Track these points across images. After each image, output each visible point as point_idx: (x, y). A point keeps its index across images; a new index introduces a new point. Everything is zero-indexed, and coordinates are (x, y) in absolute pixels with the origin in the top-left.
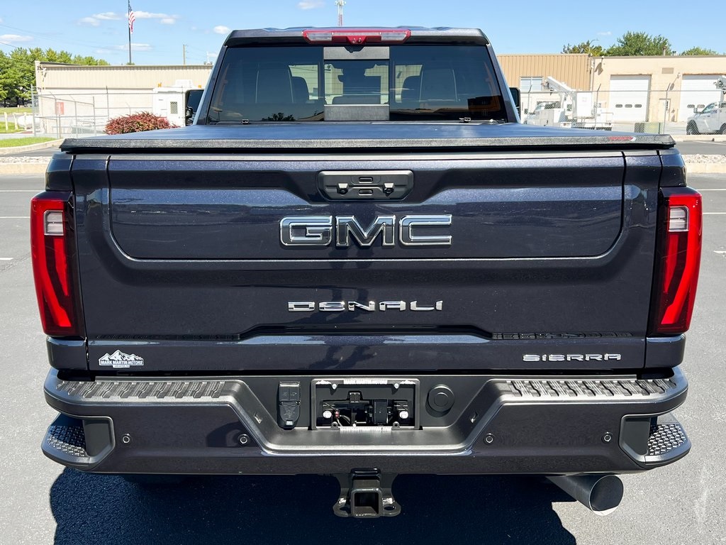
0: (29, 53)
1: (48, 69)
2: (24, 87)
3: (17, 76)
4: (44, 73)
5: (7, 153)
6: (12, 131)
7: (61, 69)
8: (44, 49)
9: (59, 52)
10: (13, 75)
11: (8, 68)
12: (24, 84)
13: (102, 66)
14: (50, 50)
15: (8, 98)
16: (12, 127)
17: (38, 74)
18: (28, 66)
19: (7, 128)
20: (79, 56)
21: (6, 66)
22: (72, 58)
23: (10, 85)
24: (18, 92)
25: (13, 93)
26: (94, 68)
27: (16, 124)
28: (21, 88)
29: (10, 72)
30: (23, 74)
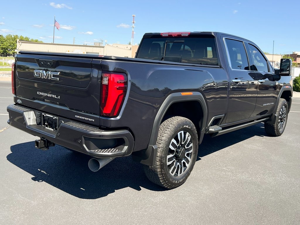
0: (13, 36)
1: (22, 42)
2: (10, 49)
3: (7, 45)
4: (20, 44)
6: (5, 65)
7: (26, 43)
8: (19, 36)
9: (25, 37)
10: (6, 44)
11: (4, 42)
12: (10, 48)
13: (41, 43)
14: (21, 36)
15: (3, 53)
16: (5, 64)
17: (18, 44)
18: (12, 41)
19: (3, 64)
20: (33, 39)
21: (4, 41)
22: (30, 40)
23: (4, 48)
24: (7, 51)
25: (5, 51)
26: (37, 43)
27: (7, 63)
28: (9, 50)
29: (5, 43)
30: (10, 44)
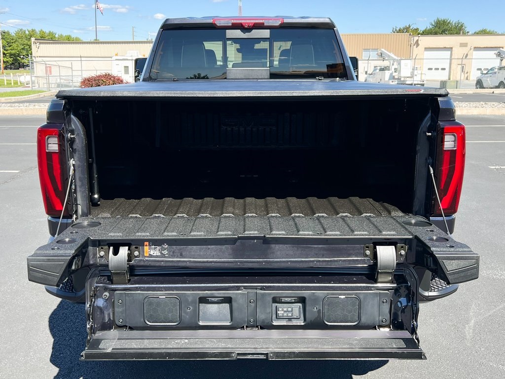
0: (27, 32)
1: (40, 43)
2: (24, 56)
3: (19, 49)
4: (38, 47)
5: (13, 101)
6: (16, 86)
7: (49, 43)
8: (38, 30)
9: (48, 32)
10: (16, 48)
11: (13, 43)
12: (24, 54)
13: (77, 42)
14: (41, 30)
15: (13, 64)
16: (16, 83)
17: (33, 47)
18: (27, 41)
19: (13, 84)
20: (61, 35)
21: (12, 41)
22: (57, 36)
23: (14, 55)
24: (20, 59)
25: (16, 60)
26: (71, 43)
27: (19, 81)
28: (22, 57)
29: (14, 45)
30: (23, 47)
